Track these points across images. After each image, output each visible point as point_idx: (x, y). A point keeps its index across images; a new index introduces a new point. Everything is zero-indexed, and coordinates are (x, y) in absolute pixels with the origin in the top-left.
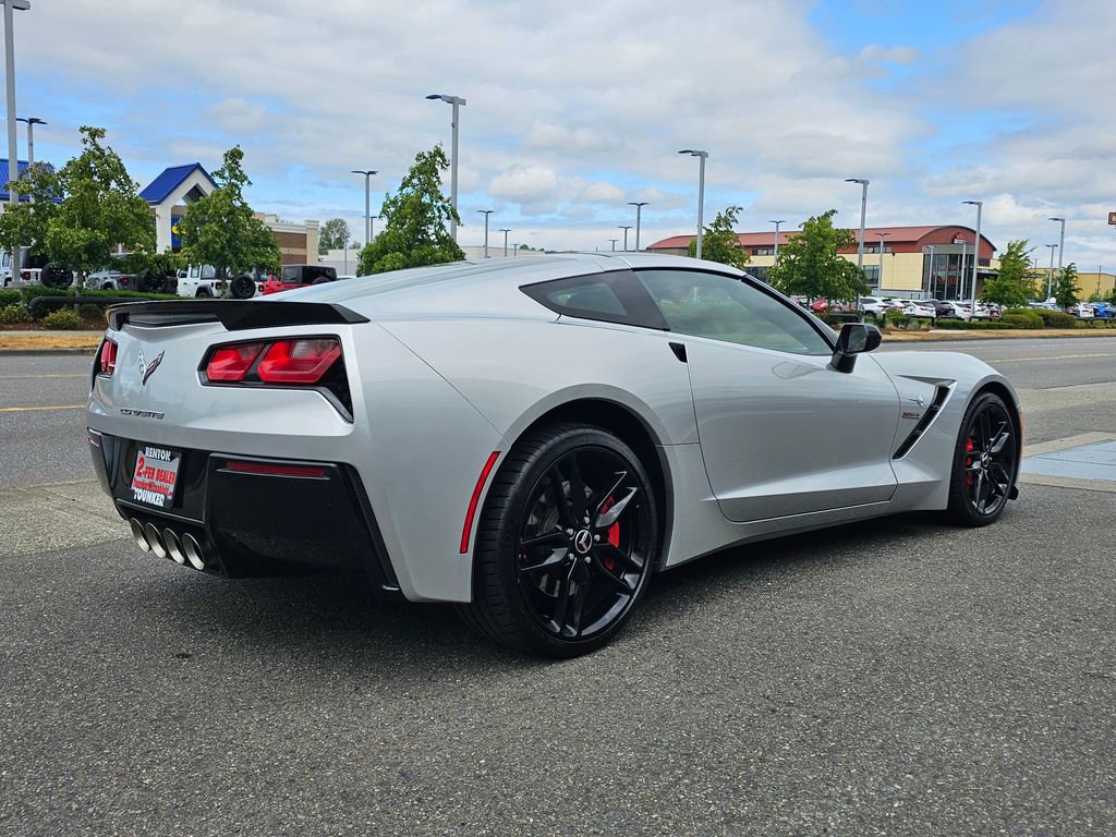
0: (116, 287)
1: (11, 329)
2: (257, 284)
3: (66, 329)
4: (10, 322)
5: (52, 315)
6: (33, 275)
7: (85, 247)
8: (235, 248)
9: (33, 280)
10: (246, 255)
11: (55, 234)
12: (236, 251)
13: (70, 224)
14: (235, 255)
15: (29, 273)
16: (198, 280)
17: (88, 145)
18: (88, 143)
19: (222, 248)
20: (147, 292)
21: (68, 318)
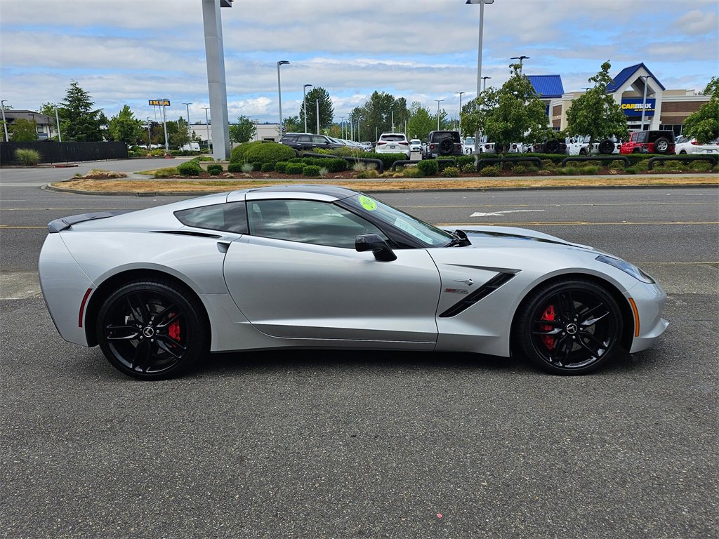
0: (532, 150)
1: (465, 177)
2: (616, 145)
3: (490, 176)
4: (467, 173)
5: (484, 170)
6: (491, 146)
7: (502, 132)
8: (598, 124)
9: (491, 149)
10: (603, 128)
11: (489, 126)
12: (597, 126)
13: (497, 120)
14: (597, 128)
15: (489, 145)
16: (582, 144)
17: (513, 75)
18: (514, 73)
19: (590, 125)
20: (549, 153)
21: (492, 170)
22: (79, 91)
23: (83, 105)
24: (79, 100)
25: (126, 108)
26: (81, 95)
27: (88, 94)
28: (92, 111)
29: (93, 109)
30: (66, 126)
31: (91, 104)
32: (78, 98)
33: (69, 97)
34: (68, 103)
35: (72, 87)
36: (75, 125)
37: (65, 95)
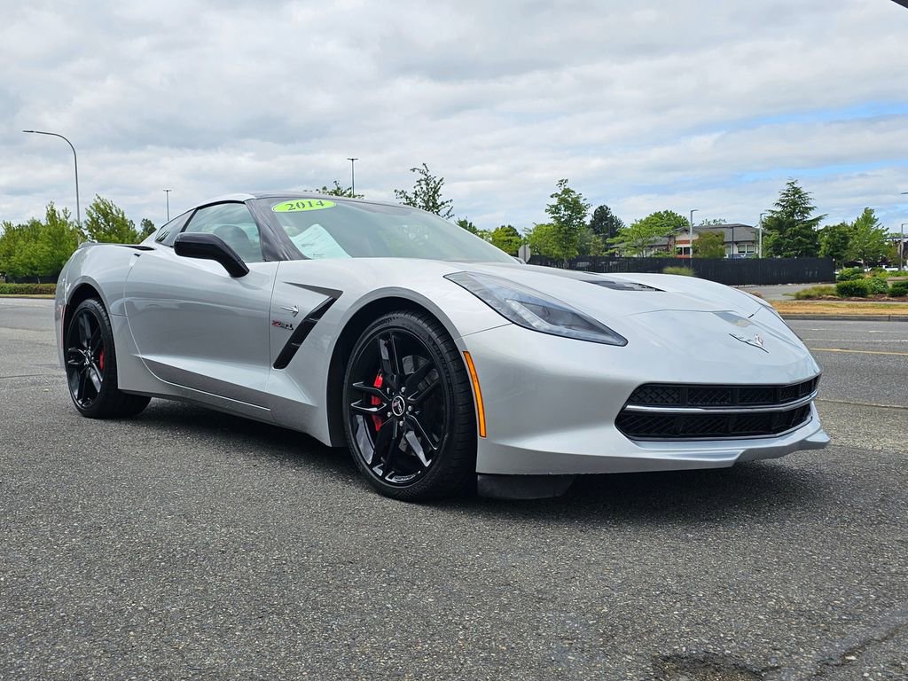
22: (796, 191)
23: (799, 211)
24: (795, 204)
25: (868, 212)
26: (800, 197)
27: (810, 196)
28: (811, 219)
29: (812, 216)
30: (770, 240)
31: (810, 209)
32: (795, 202)
33: (783, 201)
34: (779, 209)
35: (788, 187)
36: (784, 238)
37: (778, 197)
